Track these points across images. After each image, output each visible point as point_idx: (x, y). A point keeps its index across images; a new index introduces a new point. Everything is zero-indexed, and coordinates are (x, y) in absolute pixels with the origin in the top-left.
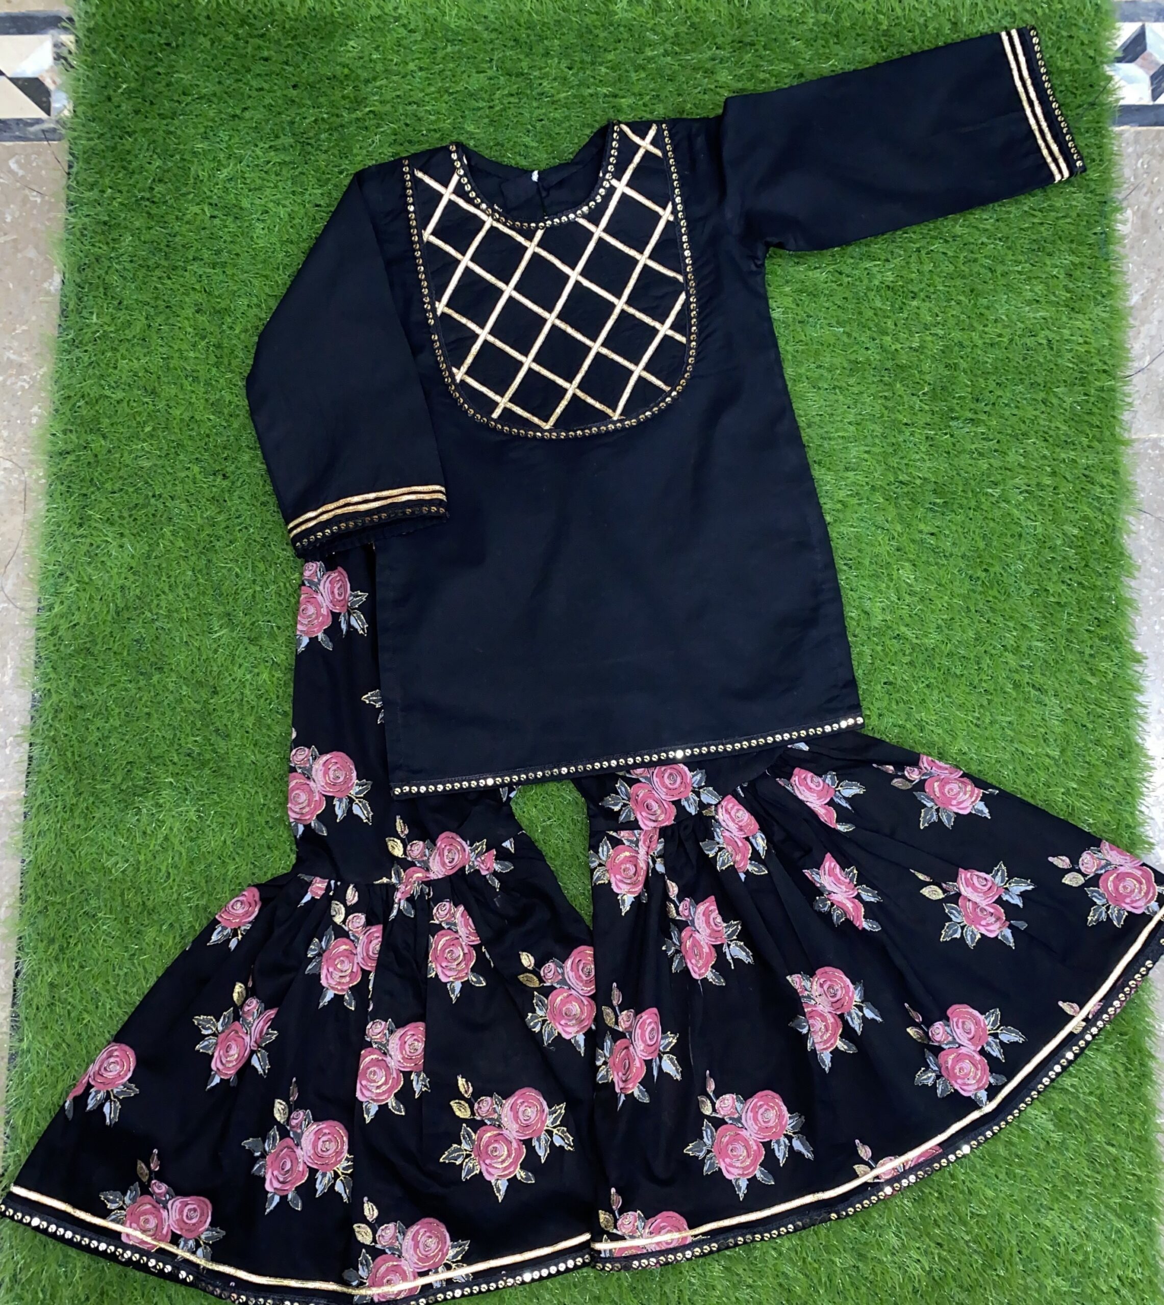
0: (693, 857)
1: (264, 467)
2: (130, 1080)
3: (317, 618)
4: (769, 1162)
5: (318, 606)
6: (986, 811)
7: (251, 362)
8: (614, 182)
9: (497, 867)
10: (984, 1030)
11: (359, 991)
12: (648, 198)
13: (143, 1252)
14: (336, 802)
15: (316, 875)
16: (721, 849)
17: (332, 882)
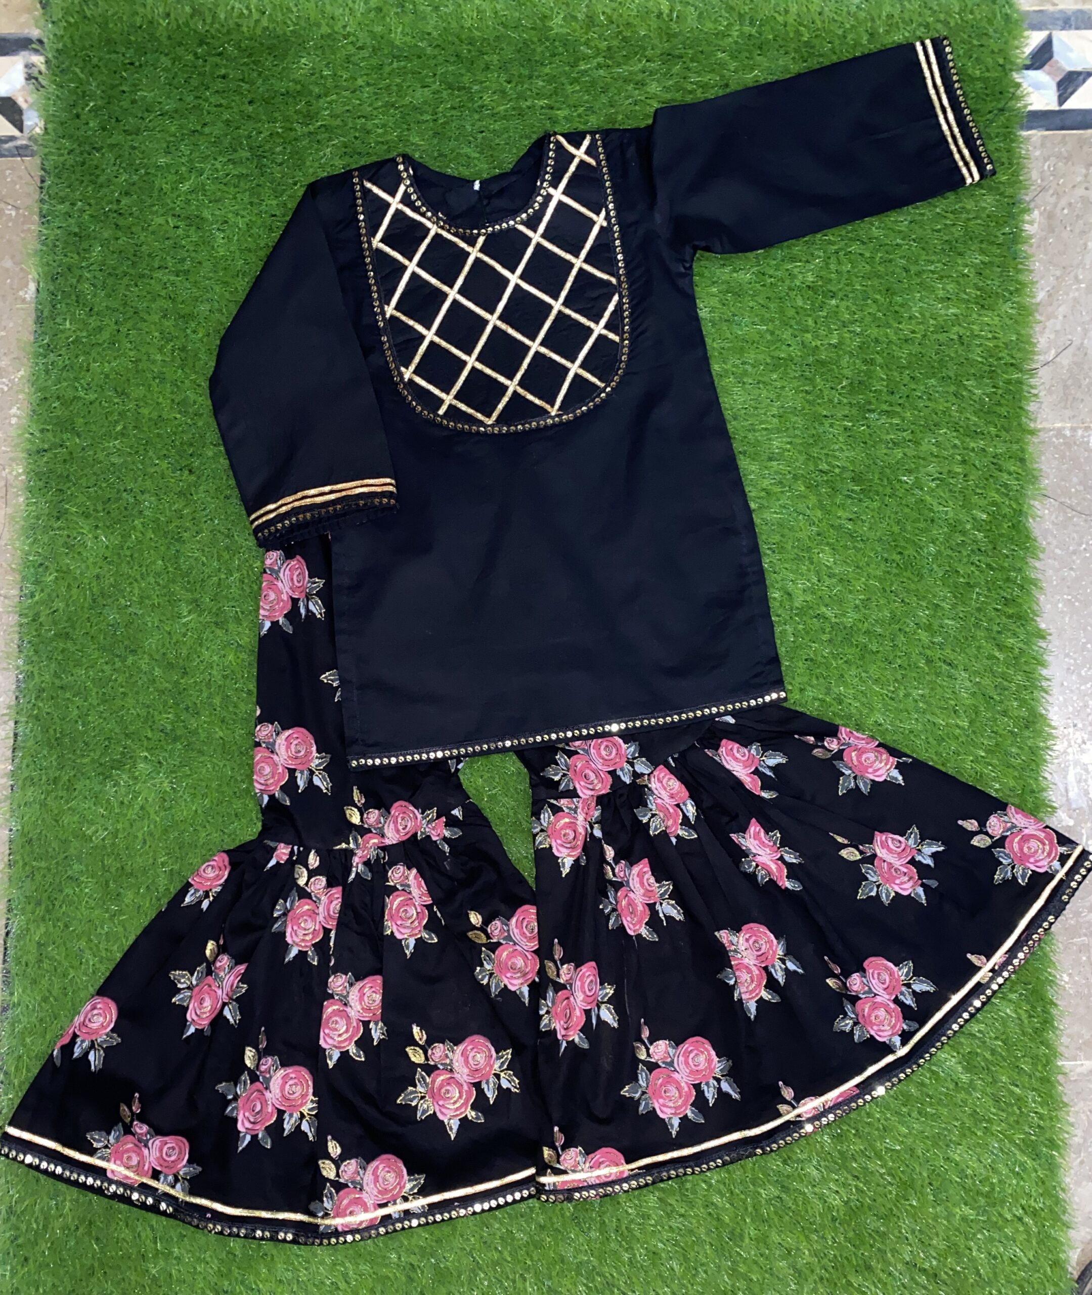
0: (628, 823)
1: (227, 461)
2: (112, 1030)
3: (278, 603)
4: (700, 1101)
5: (279, 592)
6: (900, 778)
7: (214, 364)
8: (551, 190)
9: (447, 834)
10: (897, 980)
11: (321, 947)
12: (584, 206)
13: (126, 1186)
14: (298, 774)
15: (280, 842)
16: (653, 815)
17: (296, 848)
